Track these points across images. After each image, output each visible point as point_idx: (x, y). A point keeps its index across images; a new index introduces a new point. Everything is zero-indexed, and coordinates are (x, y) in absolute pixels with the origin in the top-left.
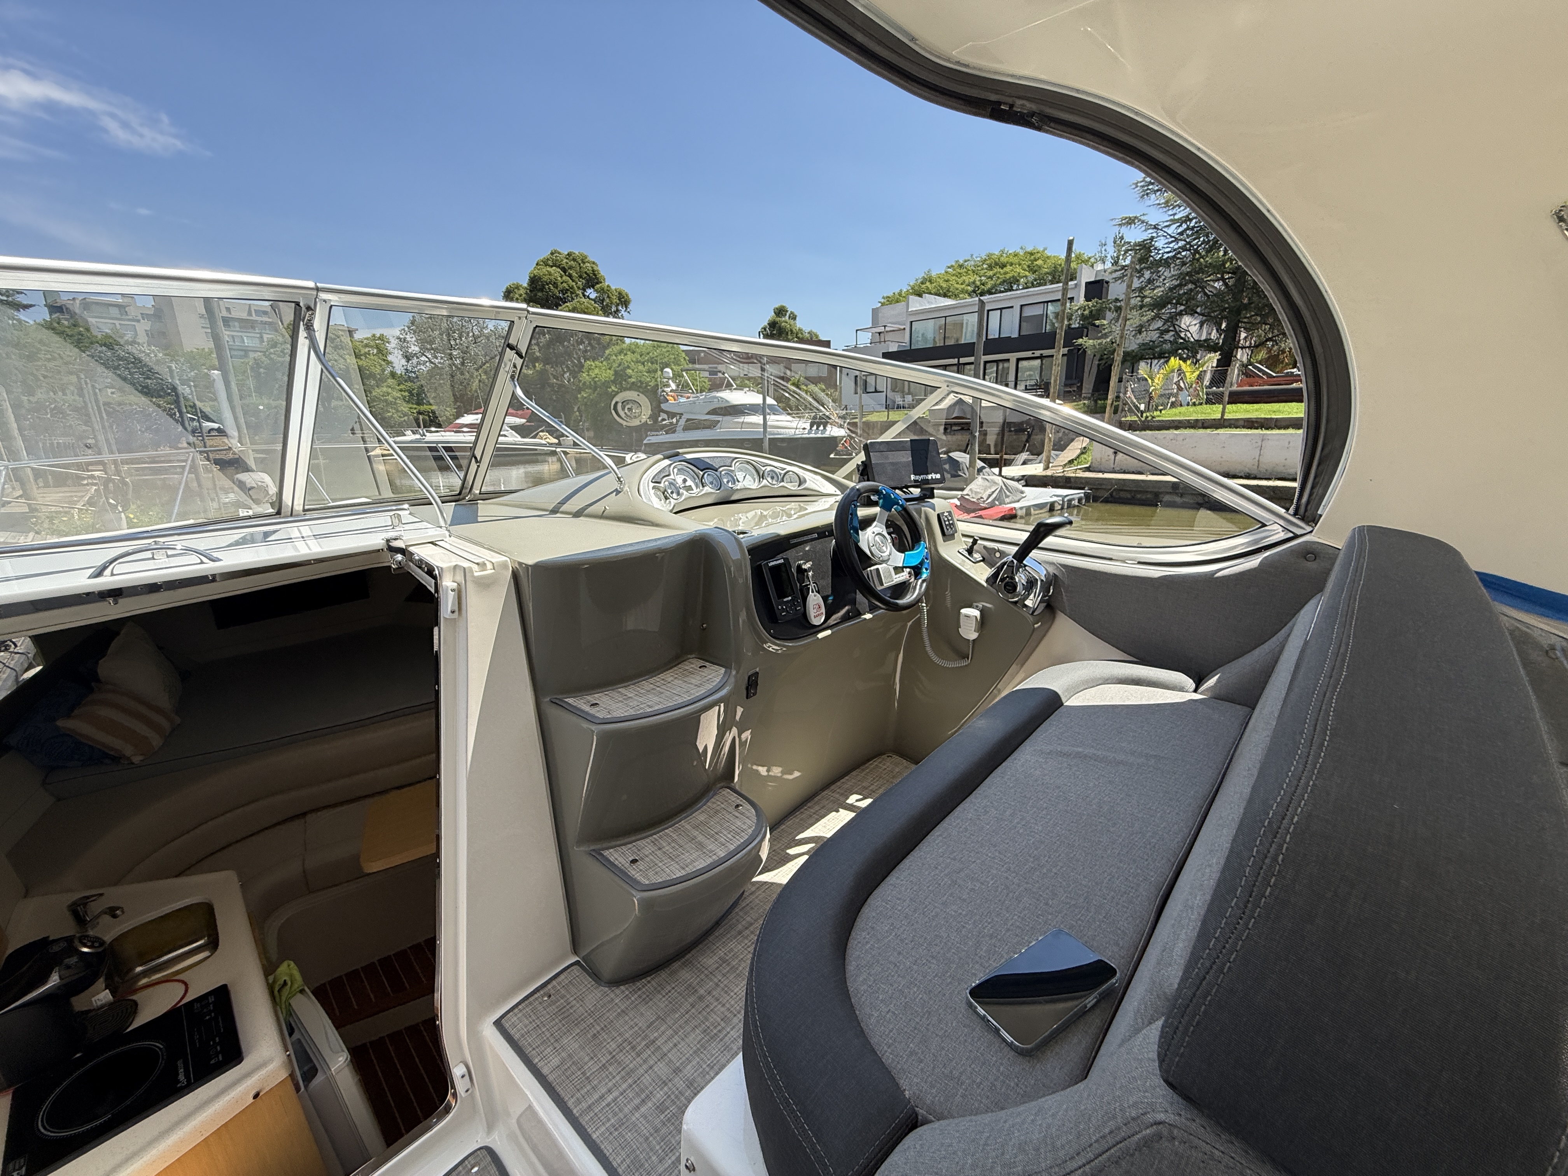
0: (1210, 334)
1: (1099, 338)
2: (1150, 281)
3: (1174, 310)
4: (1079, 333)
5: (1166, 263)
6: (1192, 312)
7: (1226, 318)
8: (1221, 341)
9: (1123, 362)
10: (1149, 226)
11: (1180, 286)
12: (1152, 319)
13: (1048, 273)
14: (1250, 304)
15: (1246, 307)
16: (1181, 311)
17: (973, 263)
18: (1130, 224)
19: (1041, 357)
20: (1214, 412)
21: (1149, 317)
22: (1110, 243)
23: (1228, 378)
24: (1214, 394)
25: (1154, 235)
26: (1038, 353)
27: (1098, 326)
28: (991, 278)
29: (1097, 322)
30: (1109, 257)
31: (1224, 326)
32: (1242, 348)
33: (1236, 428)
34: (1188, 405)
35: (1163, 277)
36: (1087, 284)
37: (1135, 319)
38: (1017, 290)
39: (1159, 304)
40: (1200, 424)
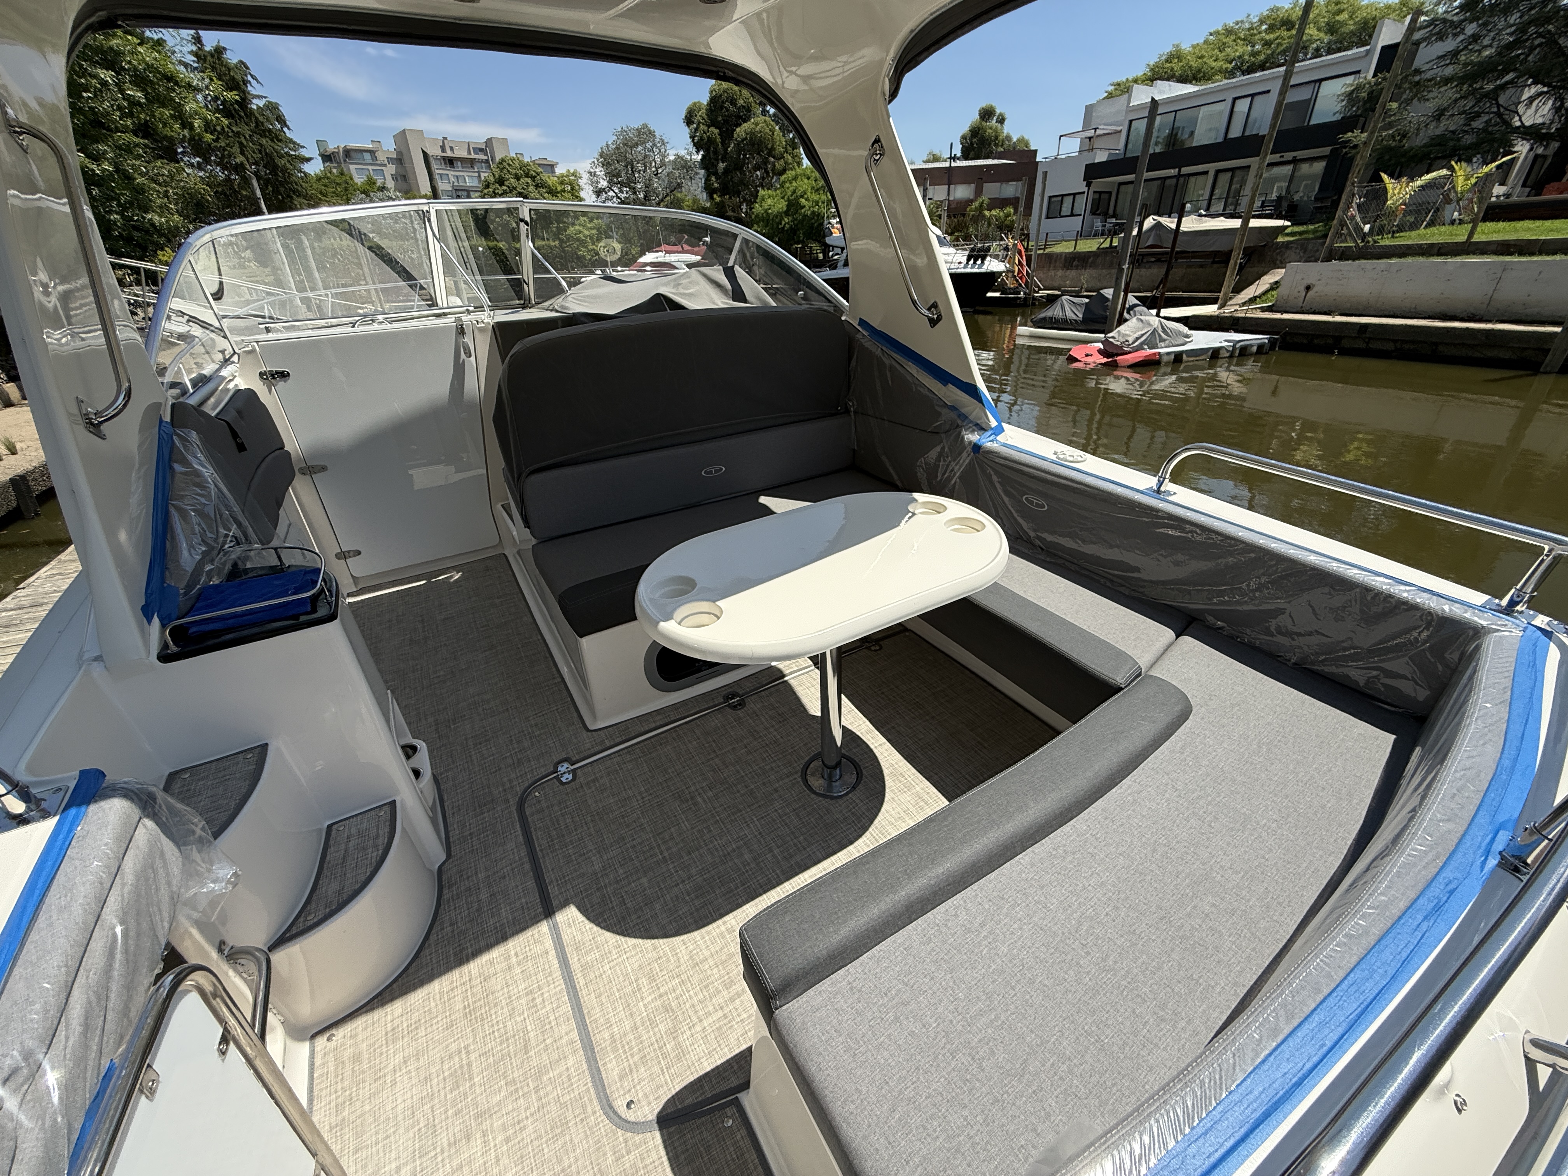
1: (1377, 130)
4: (1352, 124)
12: (1460, 98)
13: (1349, 33)
17: (1247, 25)
19: (1294, 162)
20: (1459, 233)
28: (1268, 43)
33: (1482, 253)
36: (1385, 49)
39: (1478, 75)
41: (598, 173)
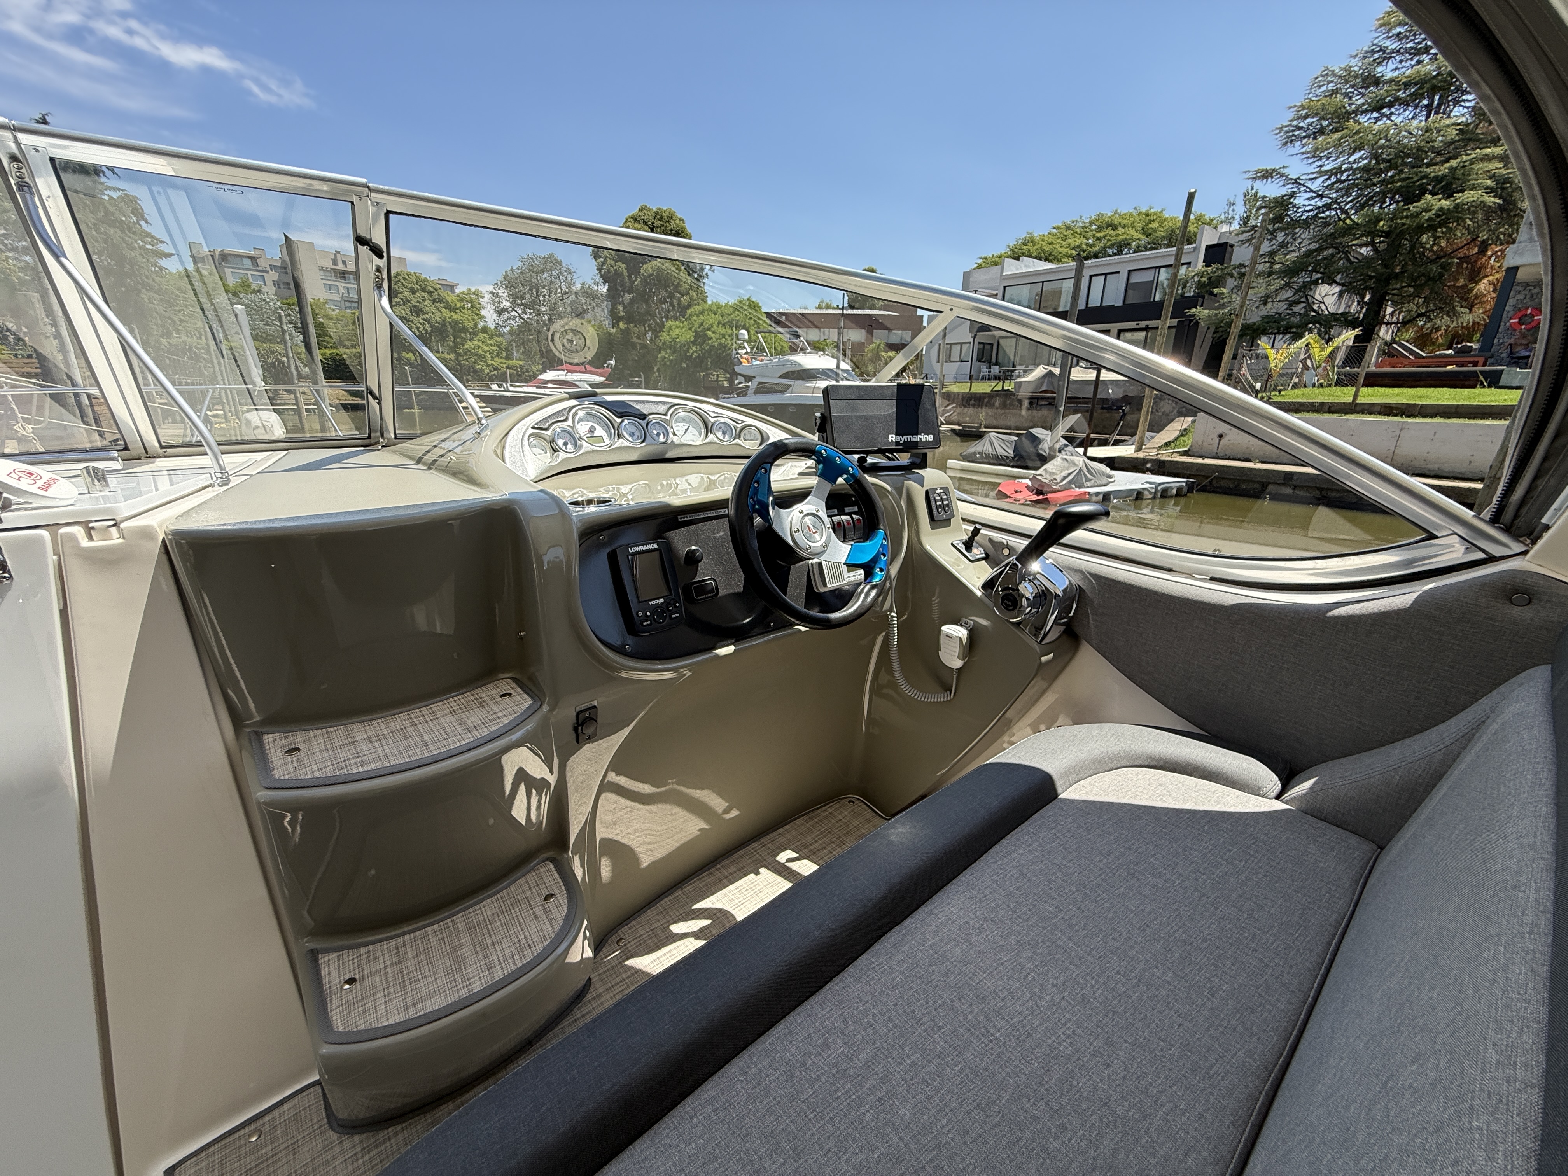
0: (1350, 307)
1: (1216, 308)
2: (1283, 245)
3: (1308, 279)
4: (1193, 302)
5: (1306, 224)
6: (1330, 280)
7: (1372, 288)
8: (1361, 316)
9: (1241, 336)
10: (1288, 180)
11: (1319, 250)
12: (1281, 288)
13: (1164, 237)
14: (1402, 272)
15: (1397, 276)
16: (1318, 279)
17: (1081, 224)
18: (1267, 178)
19: (1147, 329)
20: (1345, 395)
21: (1277, 286)
22: (1240, 202)
23: (1366, 356)
24: (1347, 375)
25: (1295, 190)
26: (1143, 324)
27: (1216, 295)
28: (1099, 239)
29: (1216, 290)
30: (1237, 217)
31: (1367, 297)
32: (1387, 324)
33: (1370, 413)
34: (1314, 386)
35: (1299, 240)
36: (1209, 247)
37: (1260, 288)
38: (1126, 254)
39: (1292, 271)
40: (1326, 408)
41: (501, 294)
